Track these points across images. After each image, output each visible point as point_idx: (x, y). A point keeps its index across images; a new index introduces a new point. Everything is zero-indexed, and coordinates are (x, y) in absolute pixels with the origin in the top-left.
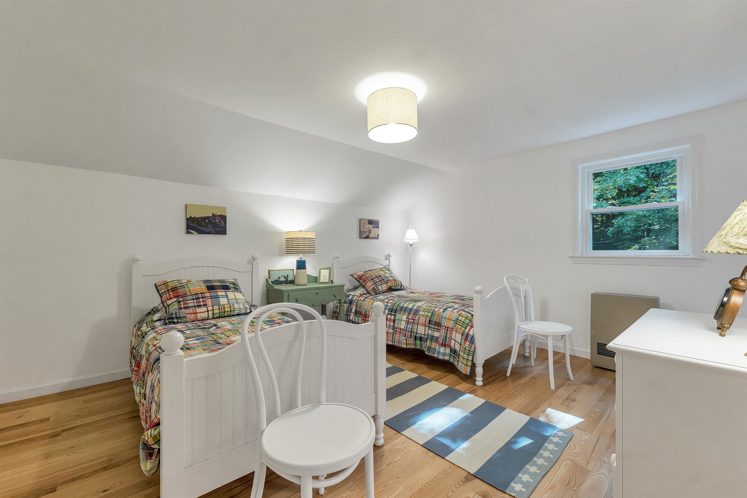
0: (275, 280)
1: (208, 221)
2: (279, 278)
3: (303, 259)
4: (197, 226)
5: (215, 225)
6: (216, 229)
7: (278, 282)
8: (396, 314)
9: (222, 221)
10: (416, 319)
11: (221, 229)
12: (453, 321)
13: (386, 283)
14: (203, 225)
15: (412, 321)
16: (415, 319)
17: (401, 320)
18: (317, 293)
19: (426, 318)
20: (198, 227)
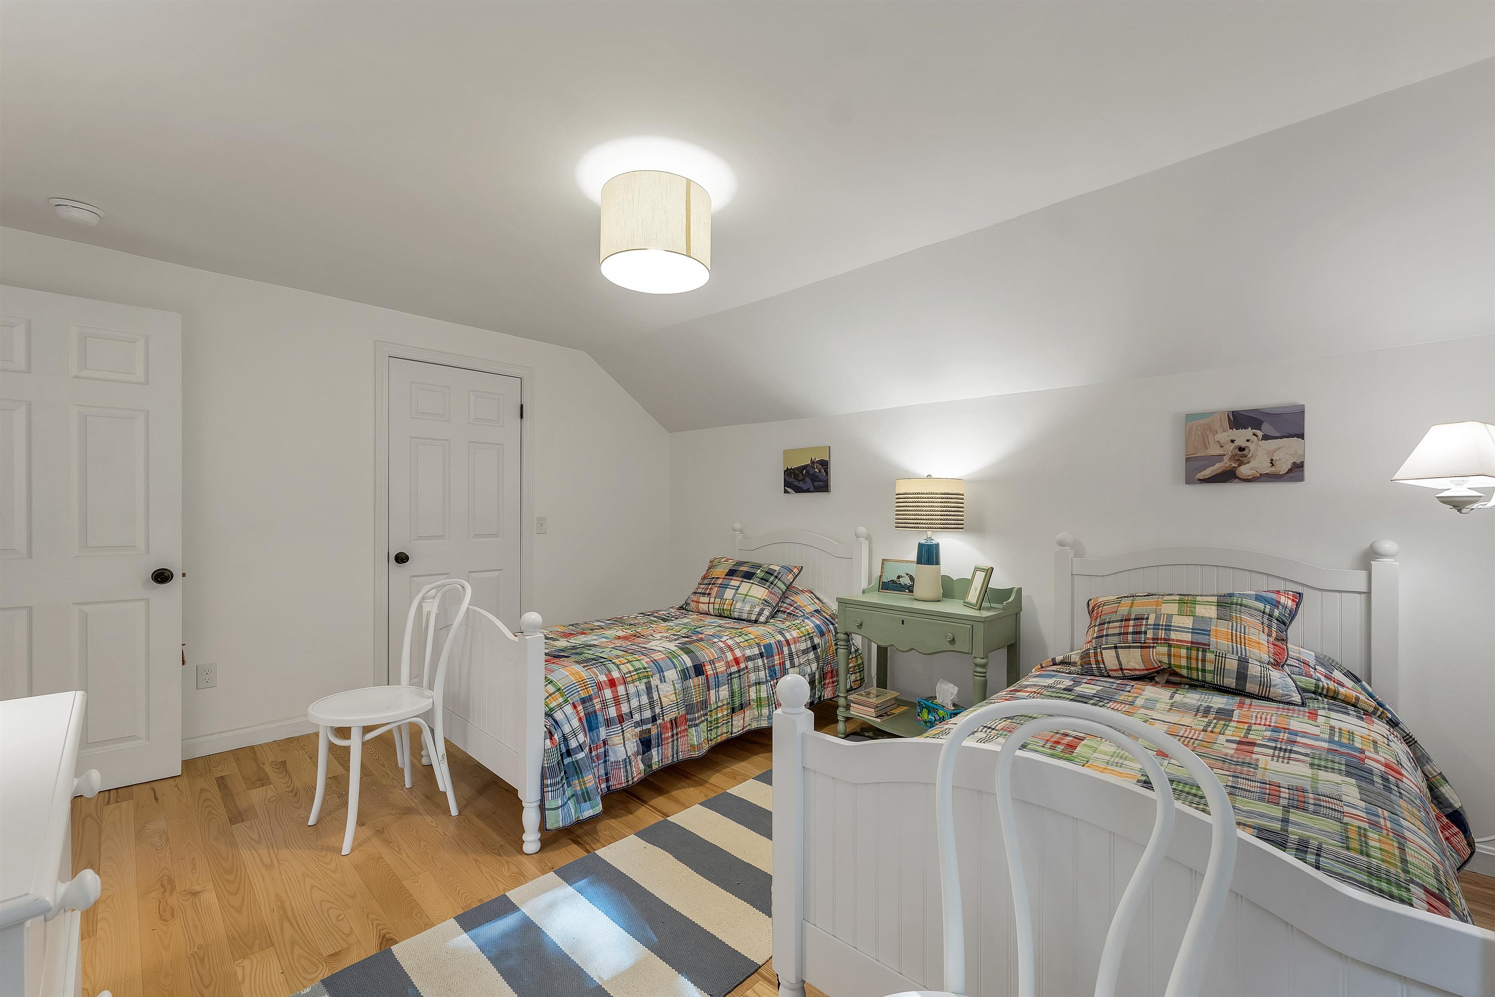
0: (891, 581)
1: (805, 472)
2: (899, 577)
3: (933, 541)
4: (794, 481)
5: (814, 478)
6: (814, 483)
7: (895, 585)
9: (823, 470)
11: (821, 483)
13: (1142, 647)
14: (800, 479)
18: (903, 624)
20: (795, 483)
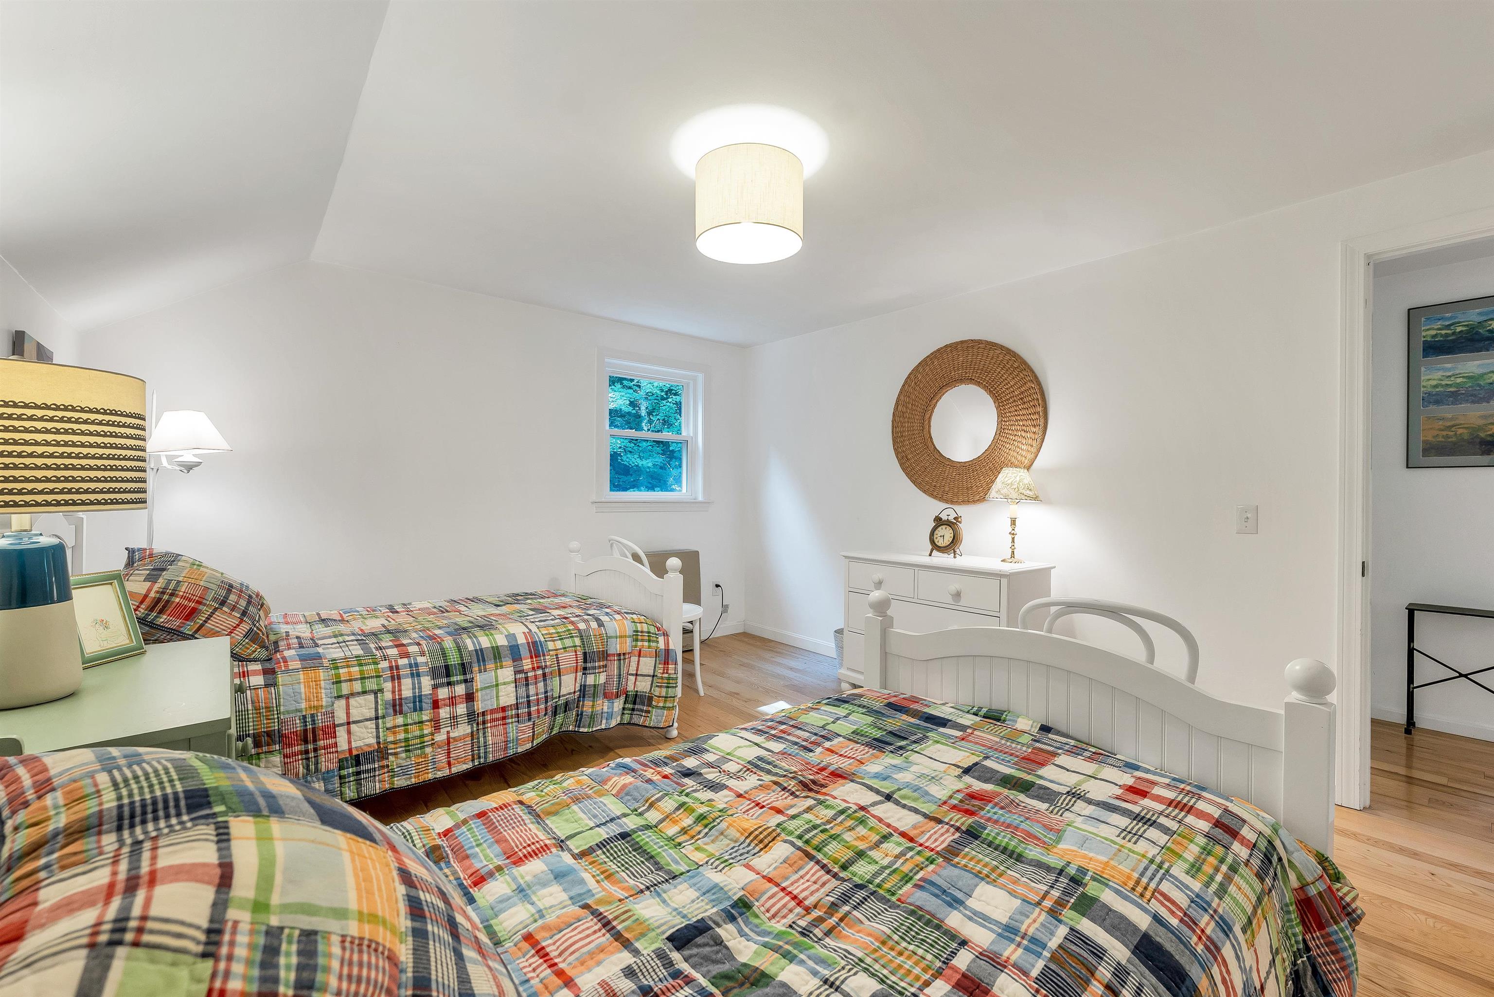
8: (468, 676)
10: (548, 664)
12: (629, 636)
15: (540, 672)
16: (546, 666)
17: (497, 685)
19: (576, 652)
